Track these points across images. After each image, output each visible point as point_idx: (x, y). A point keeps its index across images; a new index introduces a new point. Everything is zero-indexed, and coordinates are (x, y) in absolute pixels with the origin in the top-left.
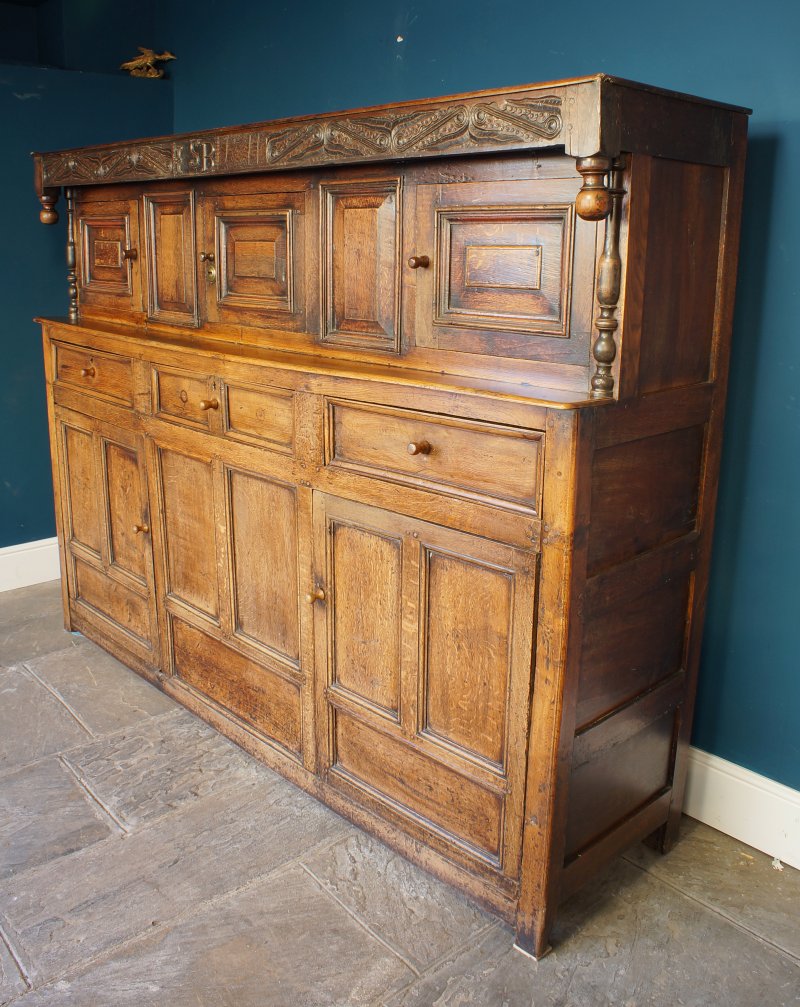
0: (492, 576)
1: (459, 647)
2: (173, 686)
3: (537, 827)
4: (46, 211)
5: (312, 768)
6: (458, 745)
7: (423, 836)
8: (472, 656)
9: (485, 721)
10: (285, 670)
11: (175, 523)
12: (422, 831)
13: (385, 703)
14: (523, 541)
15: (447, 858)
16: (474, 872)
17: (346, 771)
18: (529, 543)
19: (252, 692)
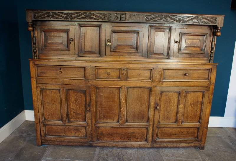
0: (199, 93)
1: (191, 106)
2: (97, 144)
3: (206, 129)
4: (31, 27)
5: (150, 142)
6: (190, 123)
7: (181, 142)
8: (194, 107)
9: (196, 117)
10: (143, 126)
11: (101, 104)
12: (181, 141)
13: (172, 122)
14: (207, 86)
15: (186, 143)
16: (192, 142)
17: (160, 139)
18: (208, 86)
19: (129, 134)
